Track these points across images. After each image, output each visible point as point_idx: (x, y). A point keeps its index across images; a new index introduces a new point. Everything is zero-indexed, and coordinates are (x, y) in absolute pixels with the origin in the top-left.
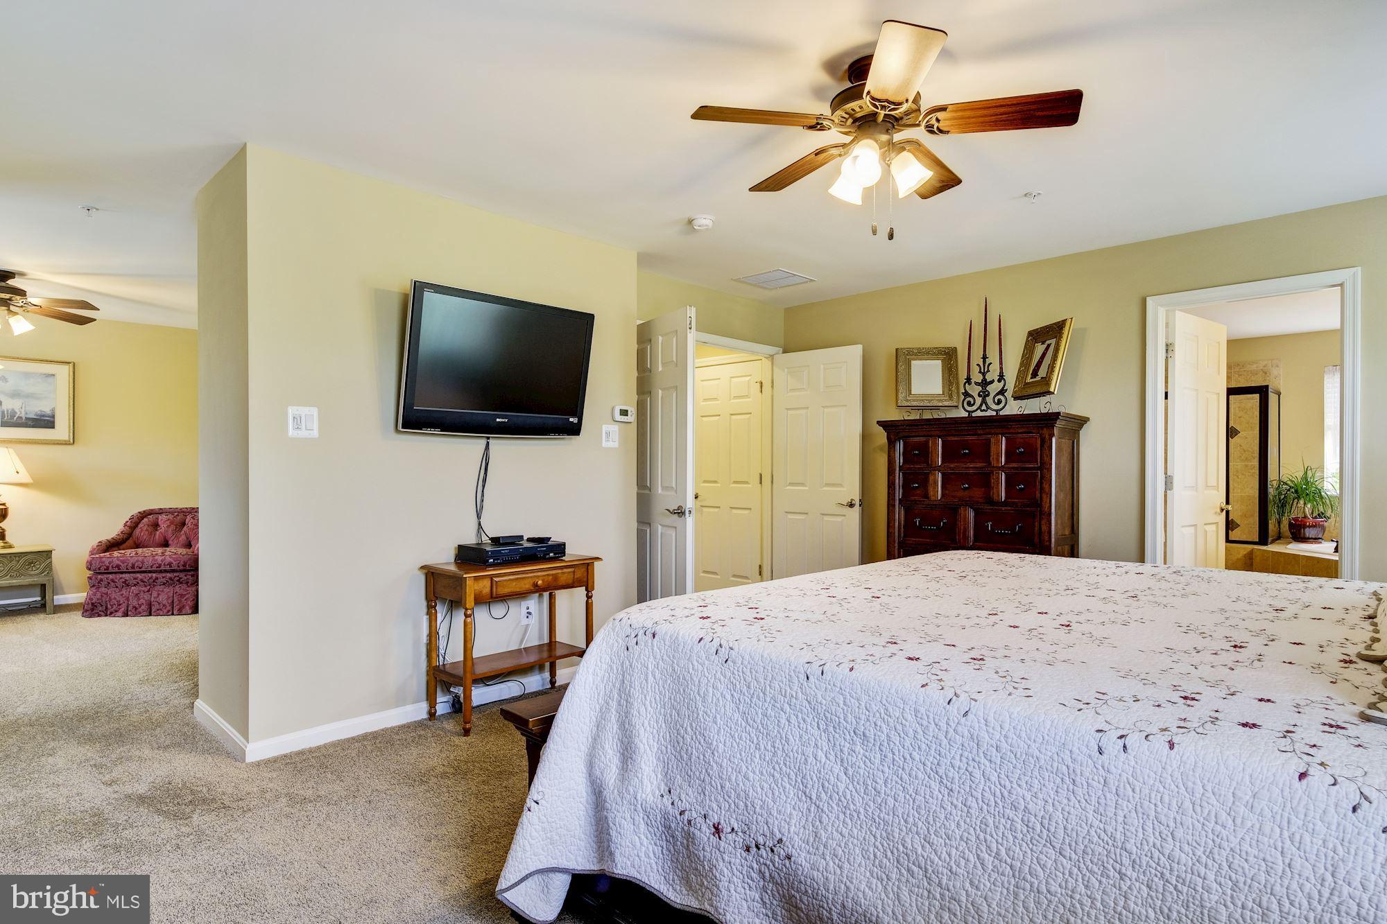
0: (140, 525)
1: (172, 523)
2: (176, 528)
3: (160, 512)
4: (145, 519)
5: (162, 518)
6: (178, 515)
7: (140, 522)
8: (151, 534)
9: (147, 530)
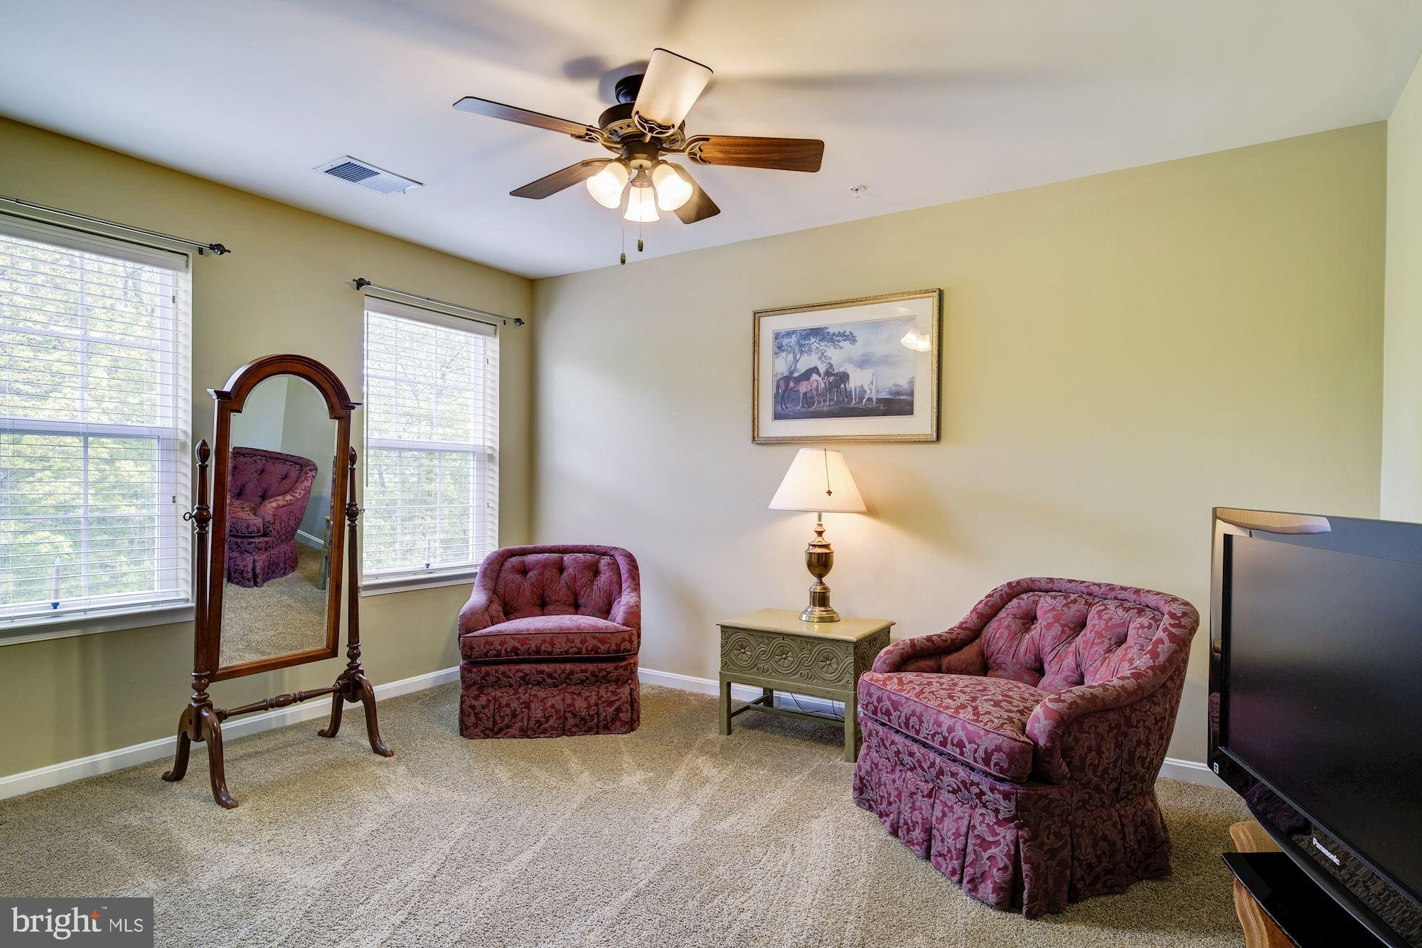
0: (1002, 614)
1: (1057, 619)
2: (1063, 632)
3: (1049, 587)
4: (1015, 601)
5: (1046, 604)
6: (1075, 601)
7: (1003, 607)
8: (1013, 639)
9: (1008, 627)
